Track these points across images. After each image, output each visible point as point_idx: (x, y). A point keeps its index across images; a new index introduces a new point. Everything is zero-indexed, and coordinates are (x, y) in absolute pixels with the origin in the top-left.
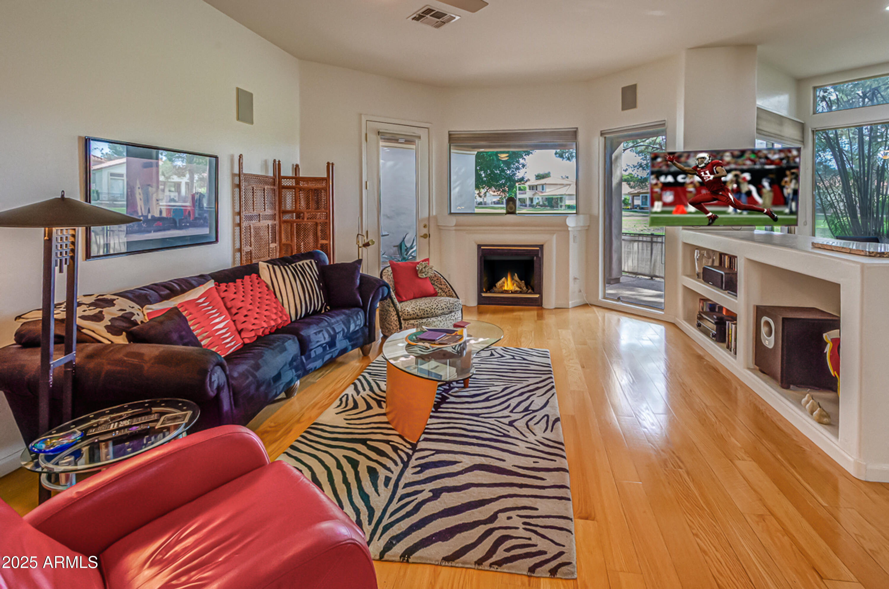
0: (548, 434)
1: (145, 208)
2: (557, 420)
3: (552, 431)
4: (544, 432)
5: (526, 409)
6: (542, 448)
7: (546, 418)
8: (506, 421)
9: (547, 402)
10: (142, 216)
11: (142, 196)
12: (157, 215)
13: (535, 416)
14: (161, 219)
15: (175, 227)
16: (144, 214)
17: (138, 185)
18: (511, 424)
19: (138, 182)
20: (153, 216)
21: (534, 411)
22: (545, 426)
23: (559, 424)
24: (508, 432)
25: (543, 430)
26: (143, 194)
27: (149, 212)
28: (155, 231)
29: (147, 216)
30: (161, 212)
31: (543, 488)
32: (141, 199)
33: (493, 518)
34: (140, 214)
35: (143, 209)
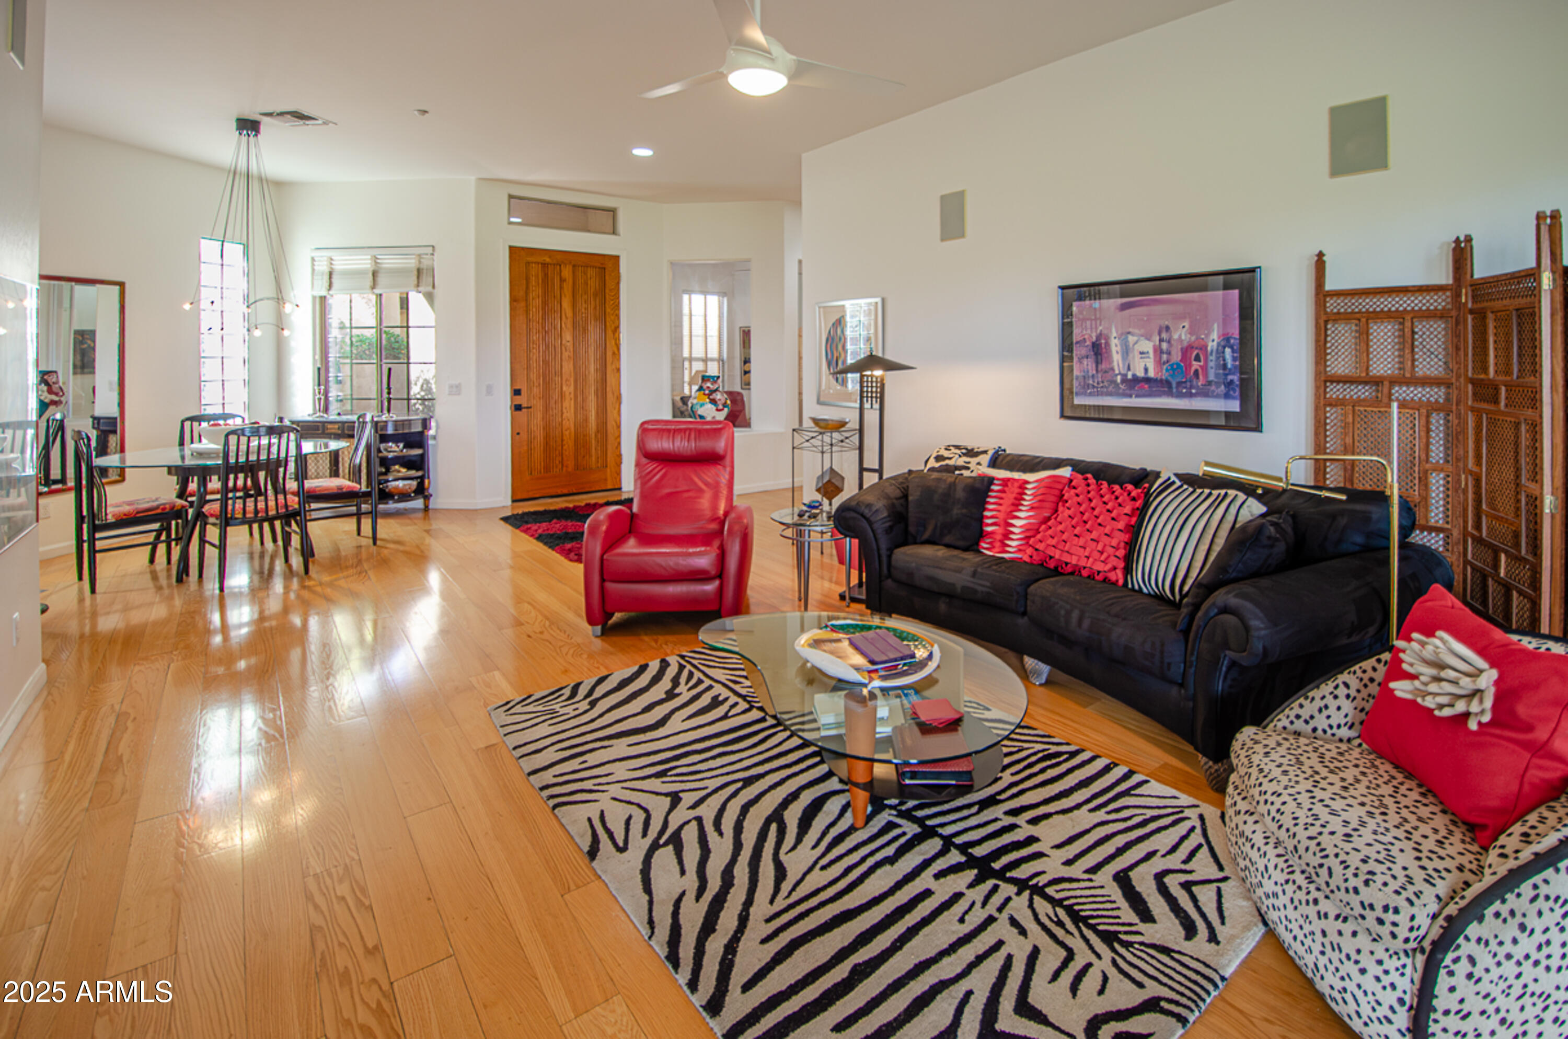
0: (592, 811)
1: (1124, 365)
2: (593, 853)
3: (590, 820)
4: (602, 812)
5: (676, 841)
6: (588, 785)
7: (621, 844)
8: (688, 799)
9: (647, 888)
10: (1120, 374)
11: (1119, 348)
12: (1141, 374)
13: (645, 834)
14: (1147, 380)
15: (1170, 394)
16: (1123, 372)
17: (1114, 334)
18: (675, 798)
19: (1114, 330)
20: (1134, 375)
21: (655, 846)
22: (609, 825)
23: (586, 845)
24: (663, 782)
25: (606, 814)
26: (1122, 346)
27: (1129, 369)
28: (1137, 396)
29: (1126, 375)
30: (1146, 370)
31: (553, 744)
32: (1117, 352)
33: (593, 704)
34: (1117, 372)
35: (1121, 365)
